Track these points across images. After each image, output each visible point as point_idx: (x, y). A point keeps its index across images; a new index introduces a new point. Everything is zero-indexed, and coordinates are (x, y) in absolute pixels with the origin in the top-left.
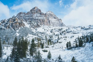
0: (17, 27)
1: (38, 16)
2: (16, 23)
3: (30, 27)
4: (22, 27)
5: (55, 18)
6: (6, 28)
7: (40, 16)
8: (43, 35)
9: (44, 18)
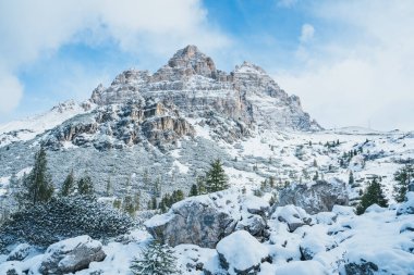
0: (171, 137)
1: (203, 86)
2: (163, 124)
3: (213, 138)
4: (187, 138)
5: (271, 92)
6: (126, 141)
7: (214, 85)
8: (272, 168)
9: (233, 92)
